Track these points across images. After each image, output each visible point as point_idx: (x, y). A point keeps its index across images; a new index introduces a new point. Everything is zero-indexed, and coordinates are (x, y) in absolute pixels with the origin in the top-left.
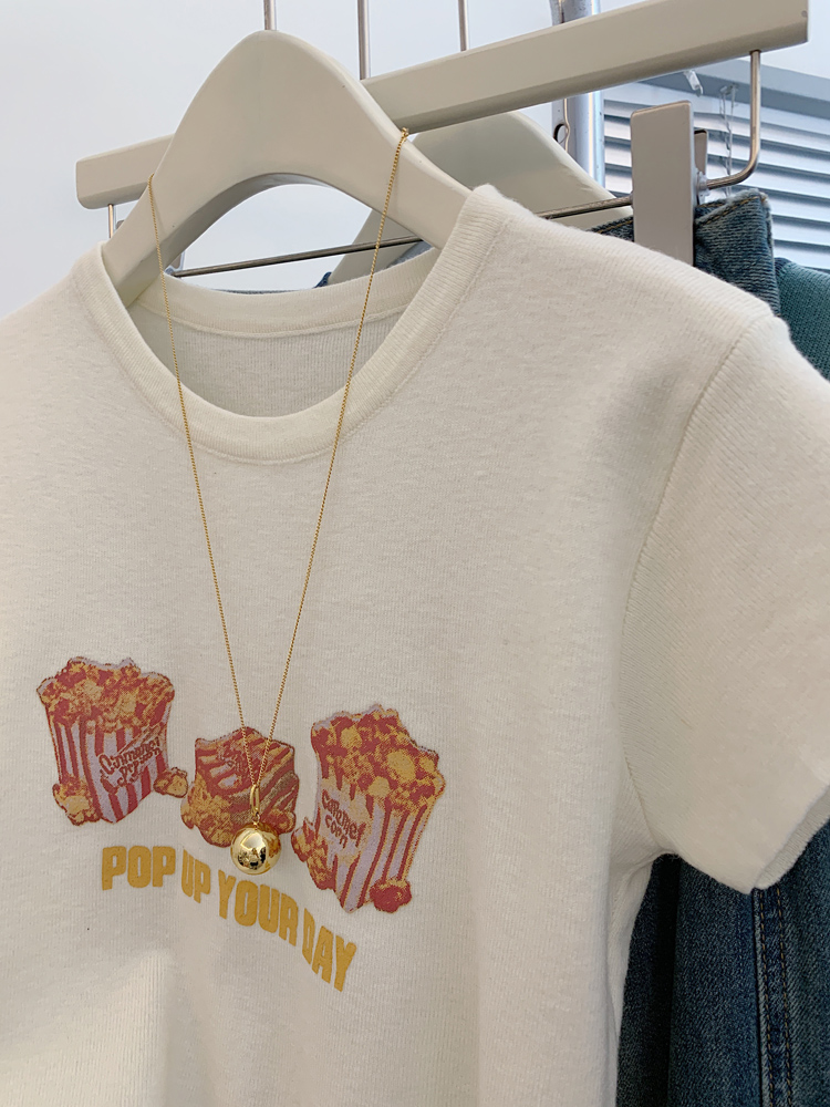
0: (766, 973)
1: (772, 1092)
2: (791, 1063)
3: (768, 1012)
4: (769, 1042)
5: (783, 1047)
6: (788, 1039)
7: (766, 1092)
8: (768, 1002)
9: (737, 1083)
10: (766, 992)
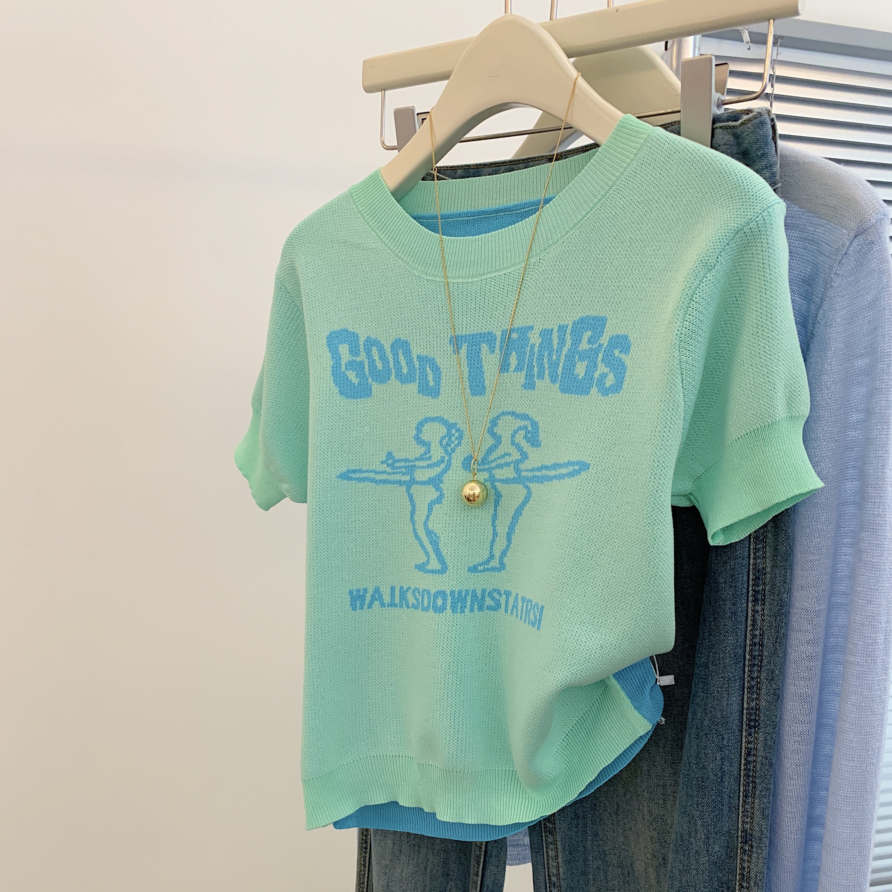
0: (755, 549)
1: (753, 611)
2: (764, 596)
3: (754, 569)
4: (753, 585)
5: (761, 588)
6: (764, 584)
7: (750, 610)
8: (755, 564)
9: (734, 604)
10: (754, 558)
